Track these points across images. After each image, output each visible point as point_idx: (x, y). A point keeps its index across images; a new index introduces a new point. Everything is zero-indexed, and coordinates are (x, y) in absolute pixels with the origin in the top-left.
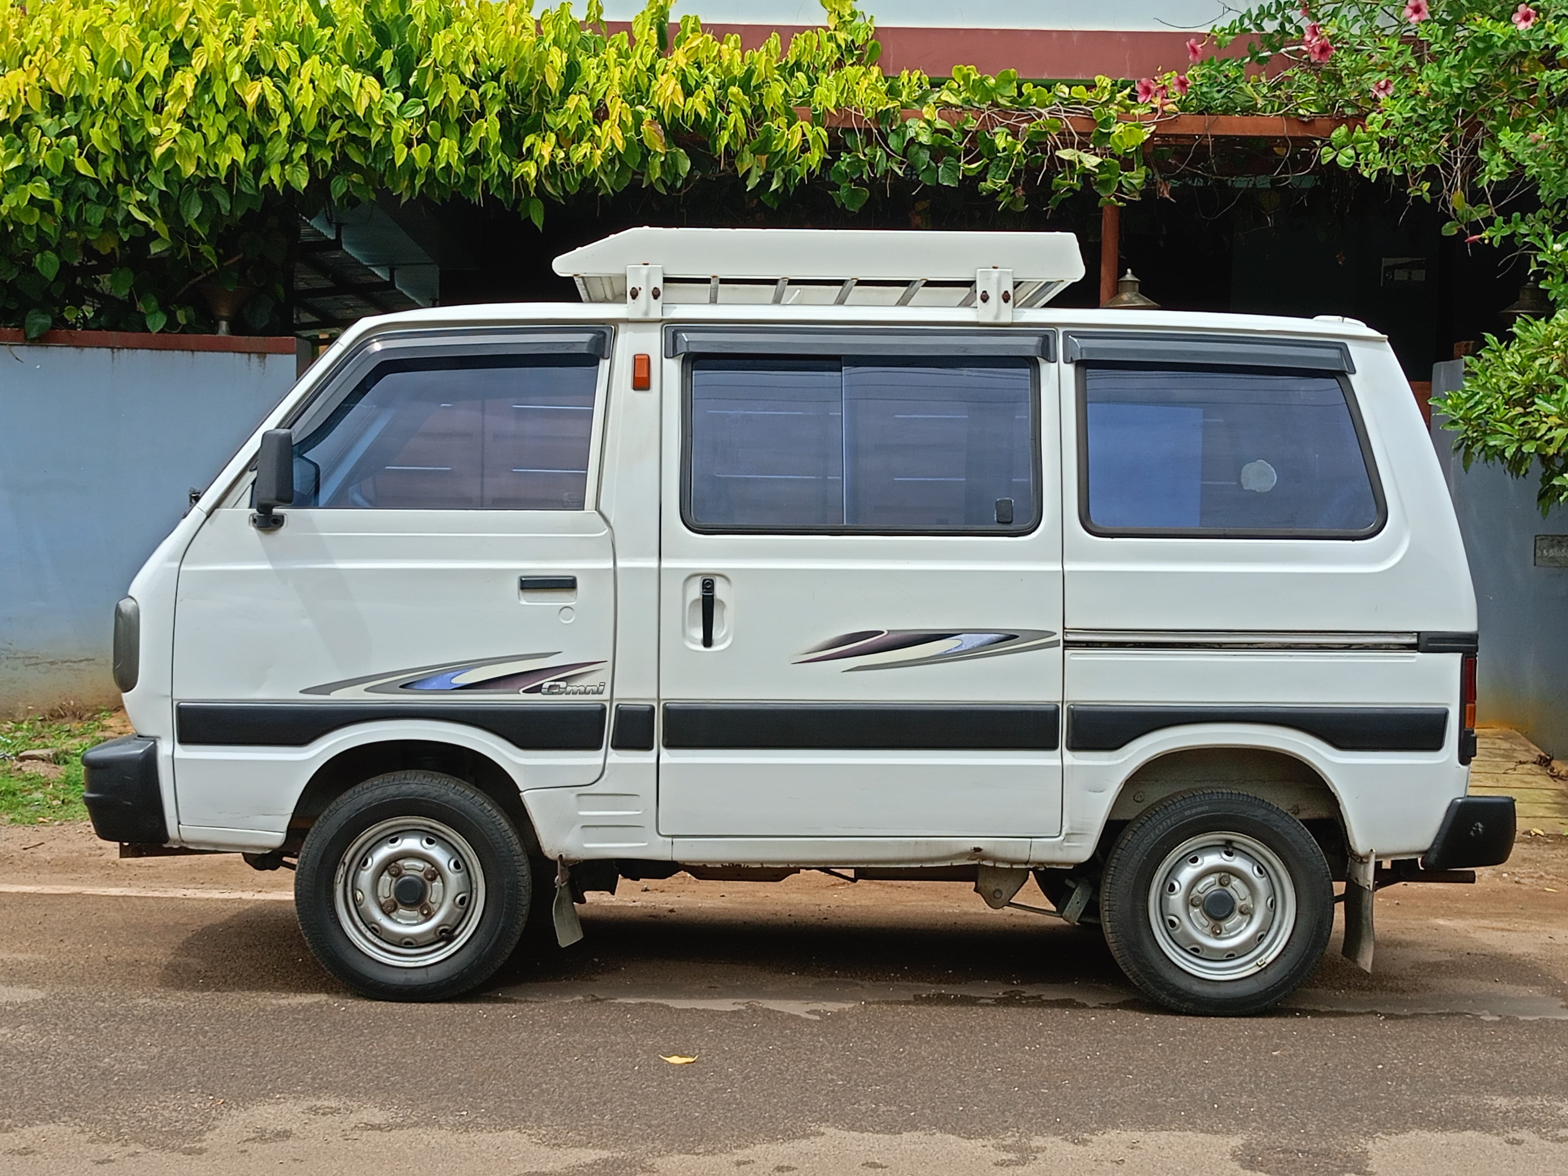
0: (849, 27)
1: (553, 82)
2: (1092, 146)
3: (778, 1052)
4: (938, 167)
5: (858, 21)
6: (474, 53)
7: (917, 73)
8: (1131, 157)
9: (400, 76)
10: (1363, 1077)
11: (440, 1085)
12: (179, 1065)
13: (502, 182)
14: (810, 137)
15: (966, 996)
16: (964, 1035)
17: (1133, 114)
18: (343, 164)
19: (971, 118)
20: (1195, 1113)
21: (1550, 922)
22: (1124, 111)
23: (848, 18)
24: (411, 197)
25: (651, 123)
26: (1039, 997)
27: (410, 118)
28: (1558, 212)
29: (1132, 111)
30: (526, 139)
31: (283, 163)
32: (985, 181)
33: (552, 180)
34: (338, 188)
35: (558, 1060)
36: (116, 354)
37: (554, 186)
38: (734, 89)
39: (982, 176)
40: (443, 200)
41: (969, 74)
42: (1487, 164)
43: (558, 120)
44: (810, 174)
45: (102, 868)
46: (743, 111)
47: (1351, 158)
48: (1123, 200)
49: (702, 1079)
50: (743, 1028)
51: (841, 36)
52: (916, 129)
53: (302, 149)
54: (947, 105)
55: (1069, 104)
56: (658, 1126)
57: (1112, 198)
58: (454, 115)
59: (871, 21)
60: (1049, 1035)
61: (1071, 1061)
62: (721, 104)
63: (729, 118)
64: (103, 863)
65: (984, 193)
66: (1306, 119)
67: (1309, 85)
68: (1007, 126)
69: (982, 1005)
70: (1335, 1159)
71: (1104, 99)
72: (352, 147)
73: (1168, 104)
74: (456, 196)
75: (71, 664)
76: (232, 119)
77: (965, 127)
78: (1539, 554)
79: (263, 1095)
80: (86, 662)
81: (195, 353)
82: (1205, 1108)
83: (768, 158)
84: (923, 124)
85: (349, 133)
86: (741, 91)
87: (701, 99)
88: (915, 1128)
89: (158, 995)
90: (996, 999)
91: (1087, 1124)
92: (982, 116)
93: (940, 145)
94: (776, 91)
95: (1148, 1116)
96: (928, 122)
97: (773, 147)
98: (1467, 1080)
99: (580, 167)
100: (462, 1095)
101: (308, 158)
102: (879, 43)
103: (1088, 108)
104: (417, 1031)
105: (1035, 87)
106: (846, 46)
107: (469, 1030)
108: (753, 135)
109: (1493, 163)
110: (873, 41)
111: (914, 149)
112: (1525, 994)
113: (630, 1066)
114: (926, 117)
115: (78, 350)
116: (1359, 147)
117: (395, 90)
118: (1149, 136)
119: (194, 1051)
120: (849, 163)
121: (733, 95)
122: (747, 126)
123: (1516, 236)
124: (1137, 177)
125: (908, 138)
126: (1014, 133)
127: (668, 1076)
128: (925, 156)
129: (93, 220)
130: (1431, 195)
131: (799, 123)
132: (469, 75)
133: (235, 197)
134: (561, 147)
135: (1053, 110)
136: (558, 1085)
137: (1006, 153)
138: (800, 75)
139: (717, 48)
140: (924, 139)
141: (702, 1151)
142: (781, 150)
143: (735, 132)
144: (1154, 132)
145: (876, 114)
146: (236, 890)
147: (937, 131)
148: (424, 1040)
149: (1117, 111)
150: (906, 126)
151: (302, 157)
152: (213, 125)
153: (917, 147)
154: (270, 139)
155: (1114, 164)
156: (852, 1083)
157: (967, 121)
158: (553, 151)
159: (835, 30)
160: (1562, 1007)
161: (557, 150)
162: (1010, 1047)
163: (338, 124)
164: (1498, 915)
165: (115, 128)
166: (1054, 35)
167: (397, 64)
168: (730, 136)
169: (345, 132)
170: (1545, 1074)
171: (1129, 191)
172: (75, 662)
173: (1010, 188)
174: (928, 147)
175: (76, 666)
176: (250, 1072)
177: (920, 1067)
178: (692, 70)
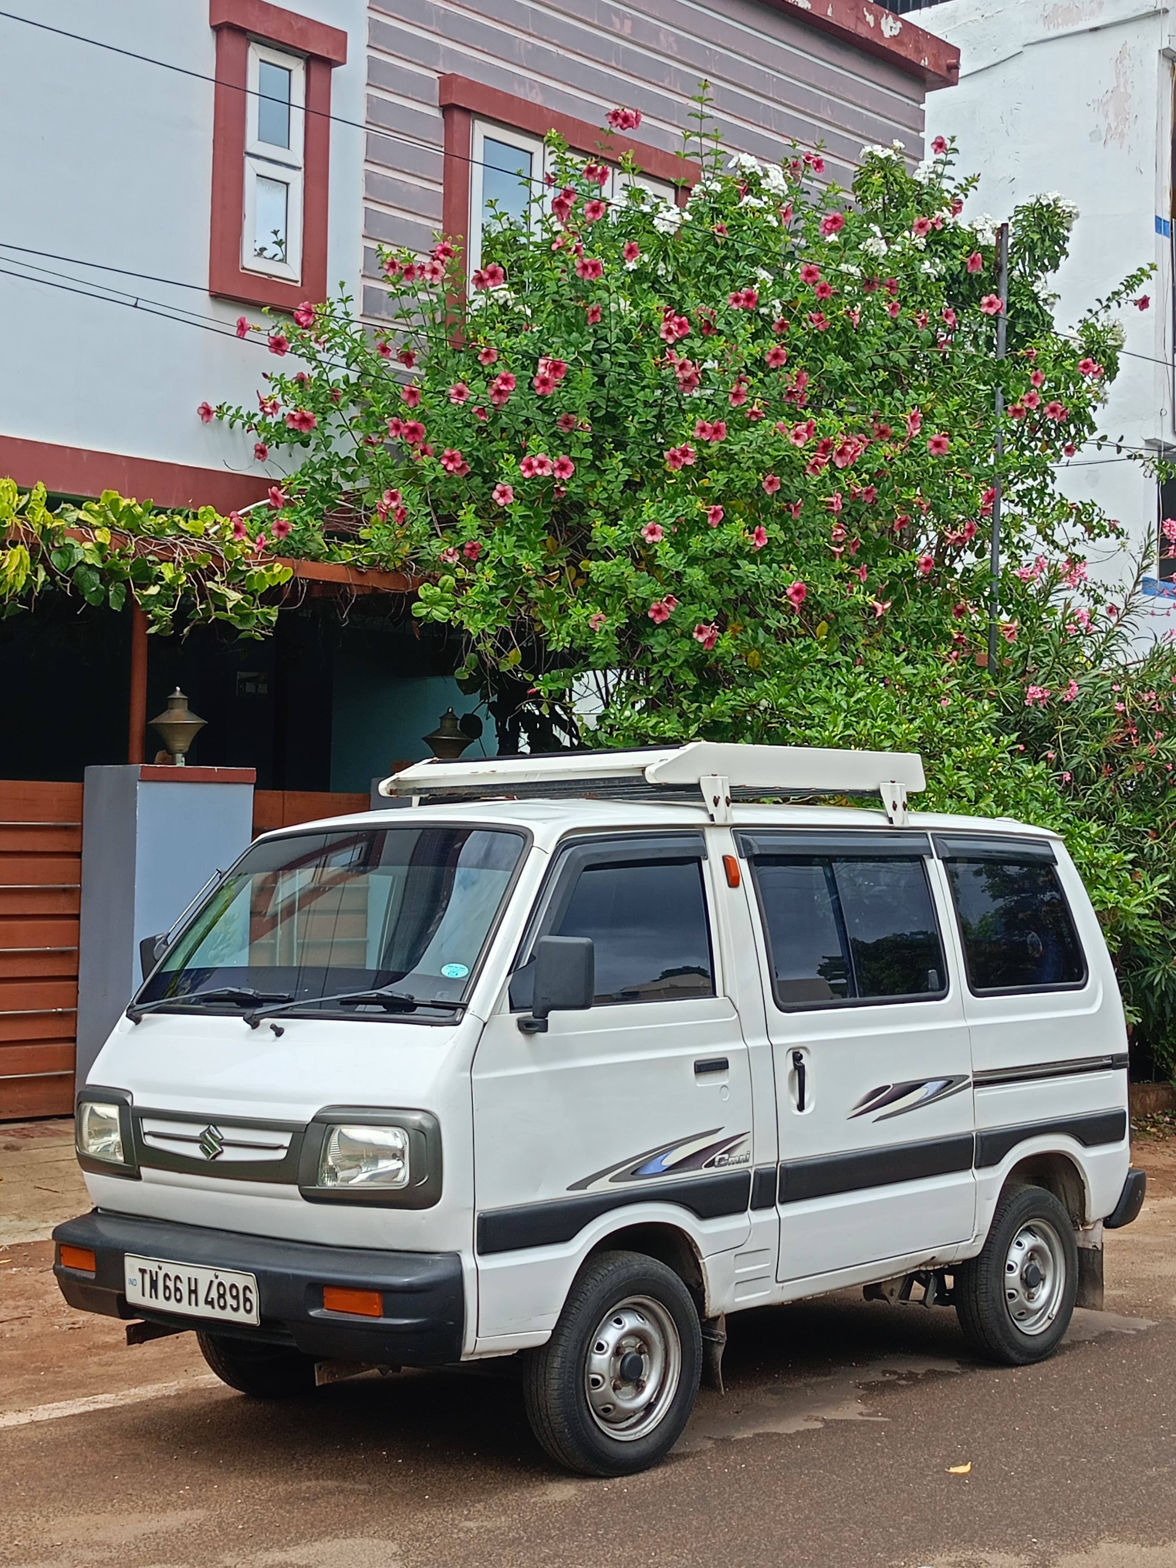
4: (108, 591)
41: (118, 500)
47: (446, 614)
57: (252, 632)
84: (89, 546)
93: (109, 569)
96: (99, 545)
111: (82, 570)
114: (99, 539)
125: (77, 559)
128: (95, 578)
131: (19, 546)
140: (92, 559)
145: (43, 530)
150: (71, 546)
153: (85, 568)
155: (250, 600)
171: (266, 626)
174: (98, 570)
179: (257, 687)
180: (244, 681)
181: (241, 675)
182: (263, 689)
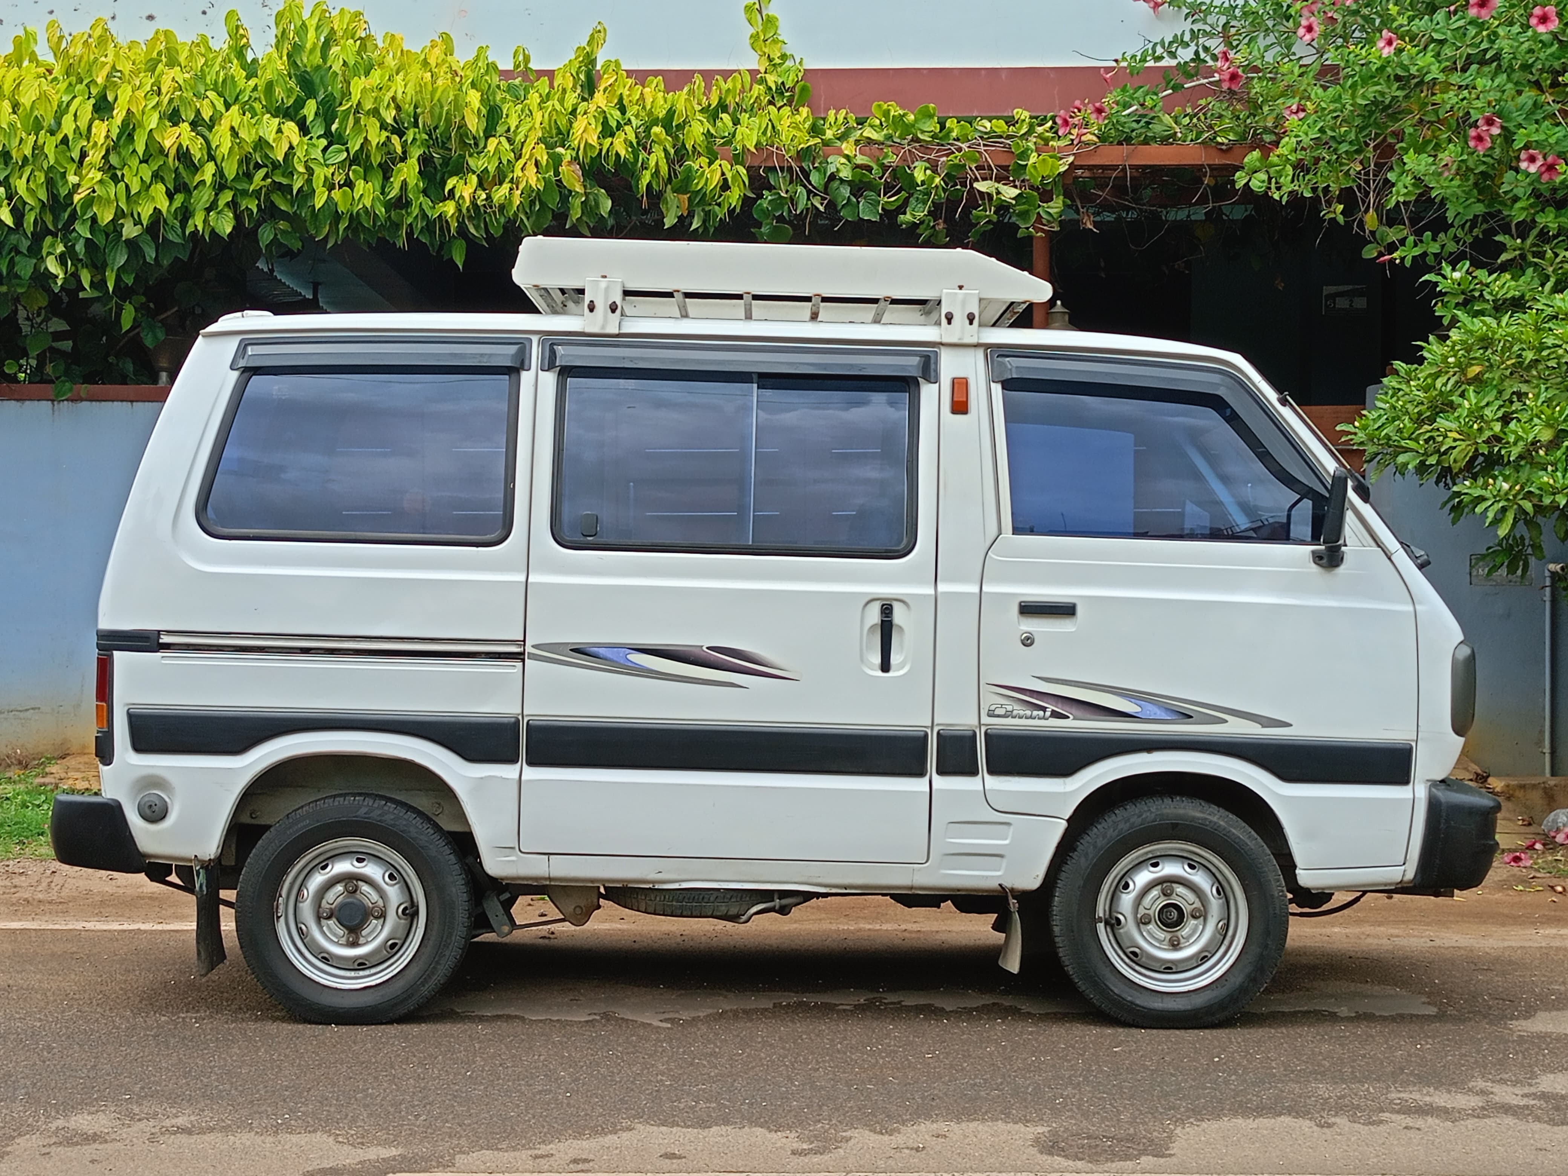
0: (779, 70)
1: (474, 125)
2: (1011, 179)
3: (617, 1057)
4: (858, 202)
5: (789, 63)
6: (394, 99)
7: (843, 112)
8: (1049, 188)
9: (324, 124)
10: (1196, 1069)
11: (266, 1092)
12: (13, 1078)
13: (427, 225)
14: (729, 176)
15: (827, 1003)
16: (810, 1038)
17: (1052, 146)
18: (270, 212)
19: (890, 153)
20: (1013, 1105)
21: (1447, 928)
22: (1042, 143)
23: (777, 61)
24: (336, 241)
25: (570, 163)
26: (899, 1003)
27: (333, 165)
28: (1471, 231)
29: (1051, 143)
30: (449, 181)
31: (208, 210)
32: (905, 213)
33: (474, 222)
34: (266, 235)
35: (392, 1067)
36: (56, 407)
37: (477, 228)
38: (657, 130)
39: (902, 209)
40: (369, 245)
41: (889, 110)
42: (1393, 185)
43: (480, 163)
44: (731, 212)
45: (13, 904)
46: (665, 150)
47: (1263, 181)
48: (1043, 231)
49: (532, 1082)
50: (591, 1035)
51: (771, 79)
52: (837, 164)
53: (227, 196)
54: (870, 141)
55: (989, 138)
56: (469, 1125)
57: (1031, 229)
58: (376, 159)
59: (801, 63)
60: (895, 1036)
61: (908, 1059)
62: (643, 144)
63: (650, 158)
64: (14, 900)
65: (904, 226)
66: (1224, 147)
67: (1223, 113)
68: (928, 160)
69: (838, 1012)
70: (1138, 1144)
71: (1022, 132)
72: (278, 194)
73: (1085, 134)
74: (382, 241)
75: (17, 713)
76: (156, 168)
77: (885, 161)
78: (1474, 573)
79: (86, 1104)
80: (32, 711)
81: (134, 404)
82: (1025, 1100)
83: (689, 198)
84: (843, 160)
85: (274, 181)
86: (664, 131)
87: (622, 140)
88: (726, 1122)
89: (18, 1016)
90: (855, 1005)
91: (900, 1116)
92: (903, 151)
93: (860, 181)
94: (697, 131)
95: (964, 1108)
96: (847, 157)
97: (694, 186)
98: (1300, 1071)
99: (502, 207)
100: (284, 1100)
101: (233, 205)
102: (808, 85)
103: (1008, 142)
104: (263, 1044)
105: (958, 122)
106: (777, 89)
107: (315, 1043)
108: (675, 174)
109: (1400, 185)
110: (803, 82)
111: (836, 184)
112: (1392, 992)
113: (463, 1071)
114: (846, 152)
115: (19, 404)
116: (1272, 170)
117: (318, 138)
118: (1067, 167)
119: (35, 1064)
120: (770, 201)
121: (656, 134)
122: (669, 167)
123: (1428, 255)
124: (1056, 206)
125: (828, 174)
126: (934, 167)
127: (498, 1080)
128: (846, 191)
129: (23, 272)
130: (1344, 217)
131: (718, 162)
132: (390, 121)
133: (163, 246)
134: (484, 190)
135: (973, 144)
136: (385, 1090)
137: (925, 186)
138: (725, 116)
139: (639, 92)
140: (846, 173)
141: (504, 1146)
142: (702, 188)
143: (657, 172)
144: (1072, 163)
145: (798, 152)
146: (138, 922)
147: (858, 166)
148: (266, 1052)
149: (1035, 143)
150: (828, 163)
151: (227, 204)
152: (136, 175)
153: (838, 182)
154: (196, 188)
155: (1033, 196)
156: (680, 1082)
157: (886, 156)
158: (475, 192)
159: (766, 73)
160: (1424, 1003)
161: (479, 192)
162: (851, 1048)
163: (262, 172)
164: (1396, 922)
165: (43, 180)
166: (983, 72)
167: (321, 111)
168: (652, 176)
169: (270, 180)
170: (1382, 1063)
171: (1048, 221)
172: (21, 711)
173: (930, 221)
174: (849, 183)
175: (22, 715)
176: (81, 1084)
177: (753, 1068)
178: (612, 112)
179: (1351, 301)
180: (1333, 296)
181: (1327, 290)
182: (1361, 303)
